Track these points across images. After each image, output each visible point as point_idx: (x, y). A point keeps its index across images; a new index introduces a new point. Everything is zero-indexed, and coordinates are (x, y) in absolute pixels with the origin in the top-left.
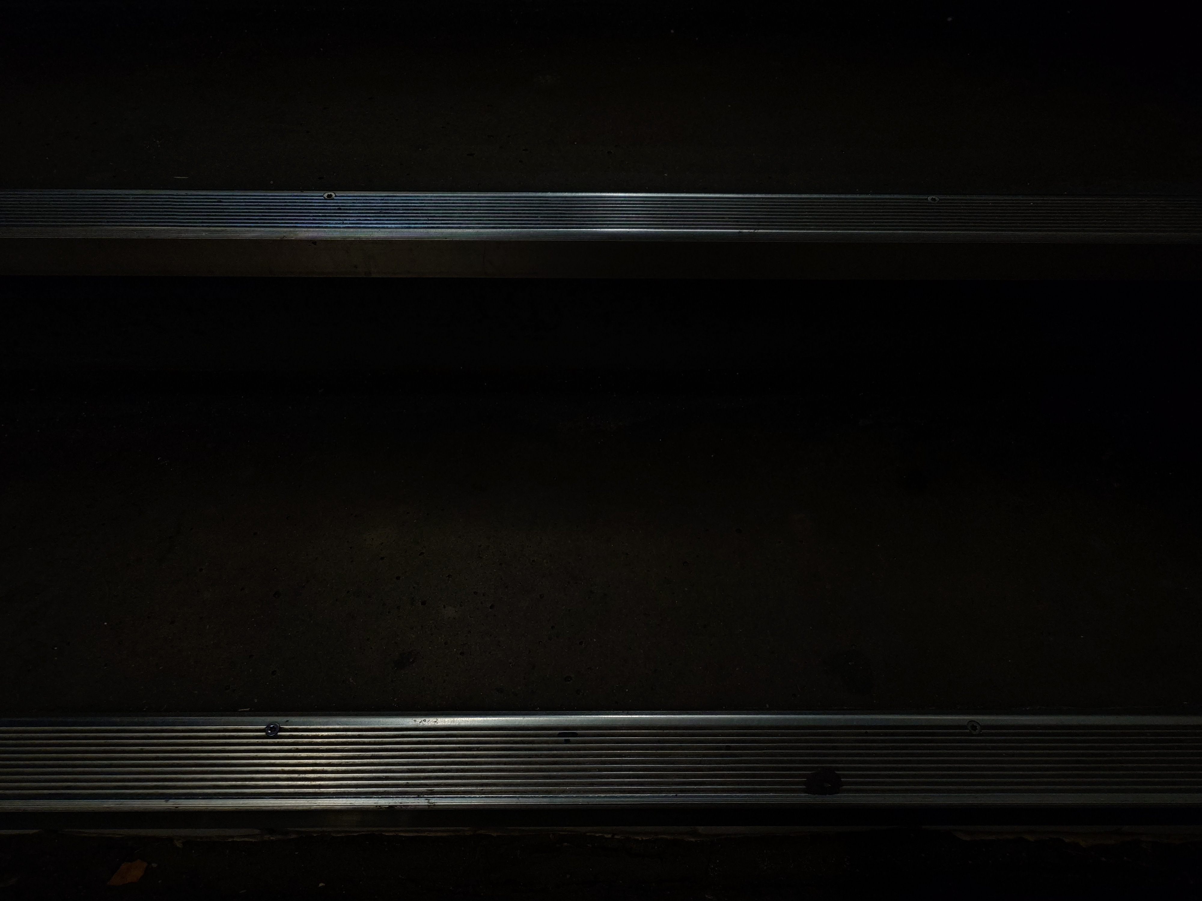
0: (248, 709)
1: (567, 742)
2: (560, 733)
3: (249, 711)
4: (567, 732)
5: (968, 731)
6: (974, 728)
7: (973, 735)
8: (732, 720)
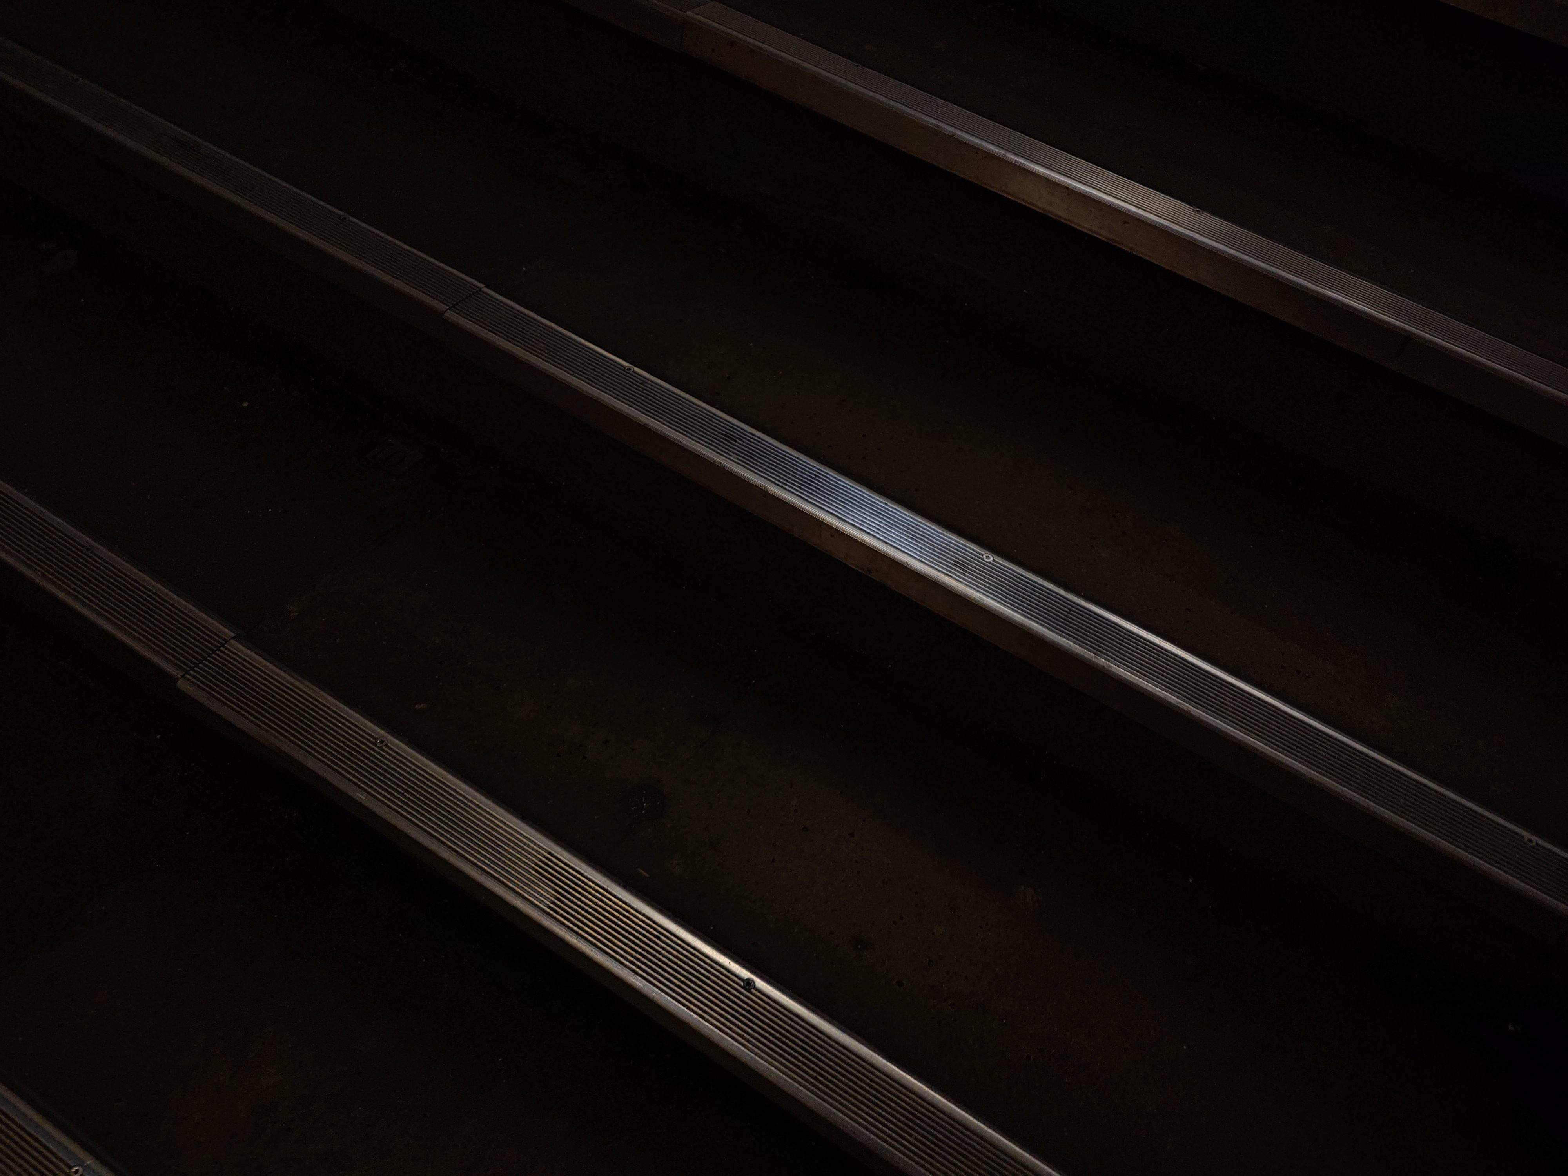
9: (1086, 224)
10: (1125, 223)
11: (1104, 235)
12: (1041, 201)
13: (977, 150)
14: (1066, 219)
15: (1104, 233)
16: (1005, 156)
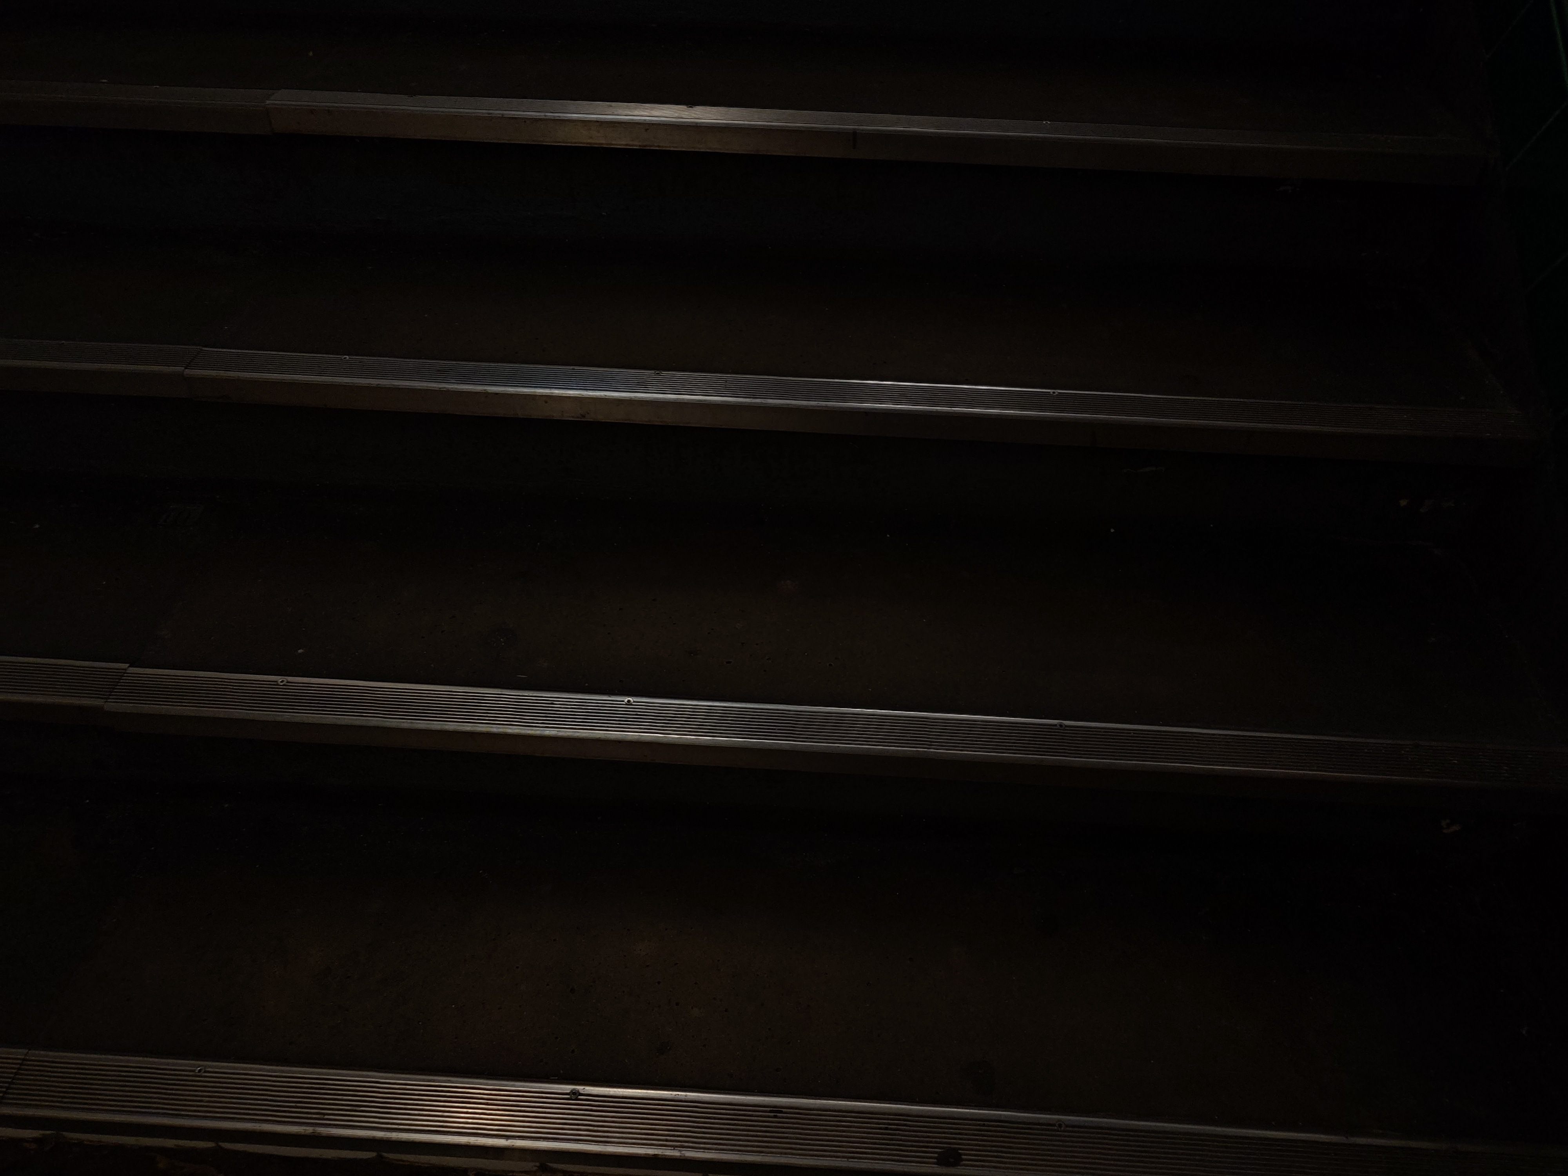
0: (557, 1078)
1: (775, 1117)
2: (771, 1110)
3: (558, 1079)
4: (776, 1110)
5: (1056, 1128)
6: (1060, 1126)
7: (1058, 1131)
8: (891, 1108)
9: (621, 141)
10: (646, 130)
11: (636, 144)
12: (584, 138)
13: (525, 120)
14: (607, 144)
15: (636, 143)
16: (545, 116)
